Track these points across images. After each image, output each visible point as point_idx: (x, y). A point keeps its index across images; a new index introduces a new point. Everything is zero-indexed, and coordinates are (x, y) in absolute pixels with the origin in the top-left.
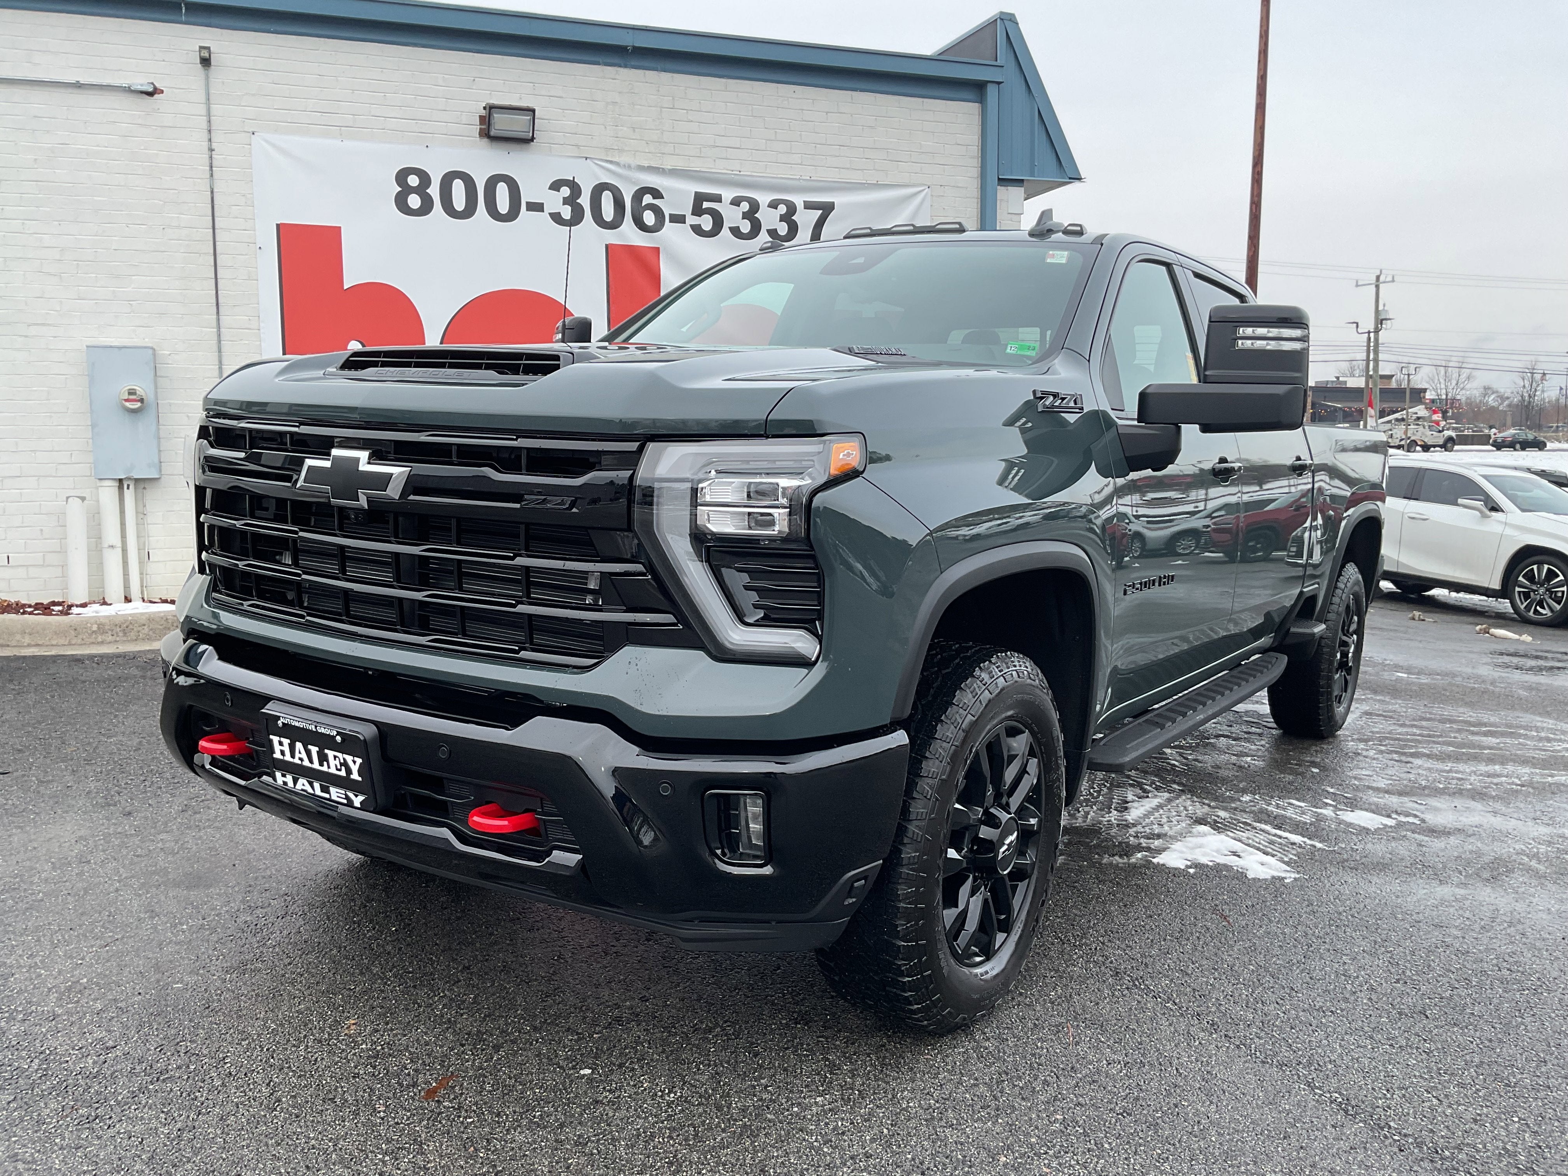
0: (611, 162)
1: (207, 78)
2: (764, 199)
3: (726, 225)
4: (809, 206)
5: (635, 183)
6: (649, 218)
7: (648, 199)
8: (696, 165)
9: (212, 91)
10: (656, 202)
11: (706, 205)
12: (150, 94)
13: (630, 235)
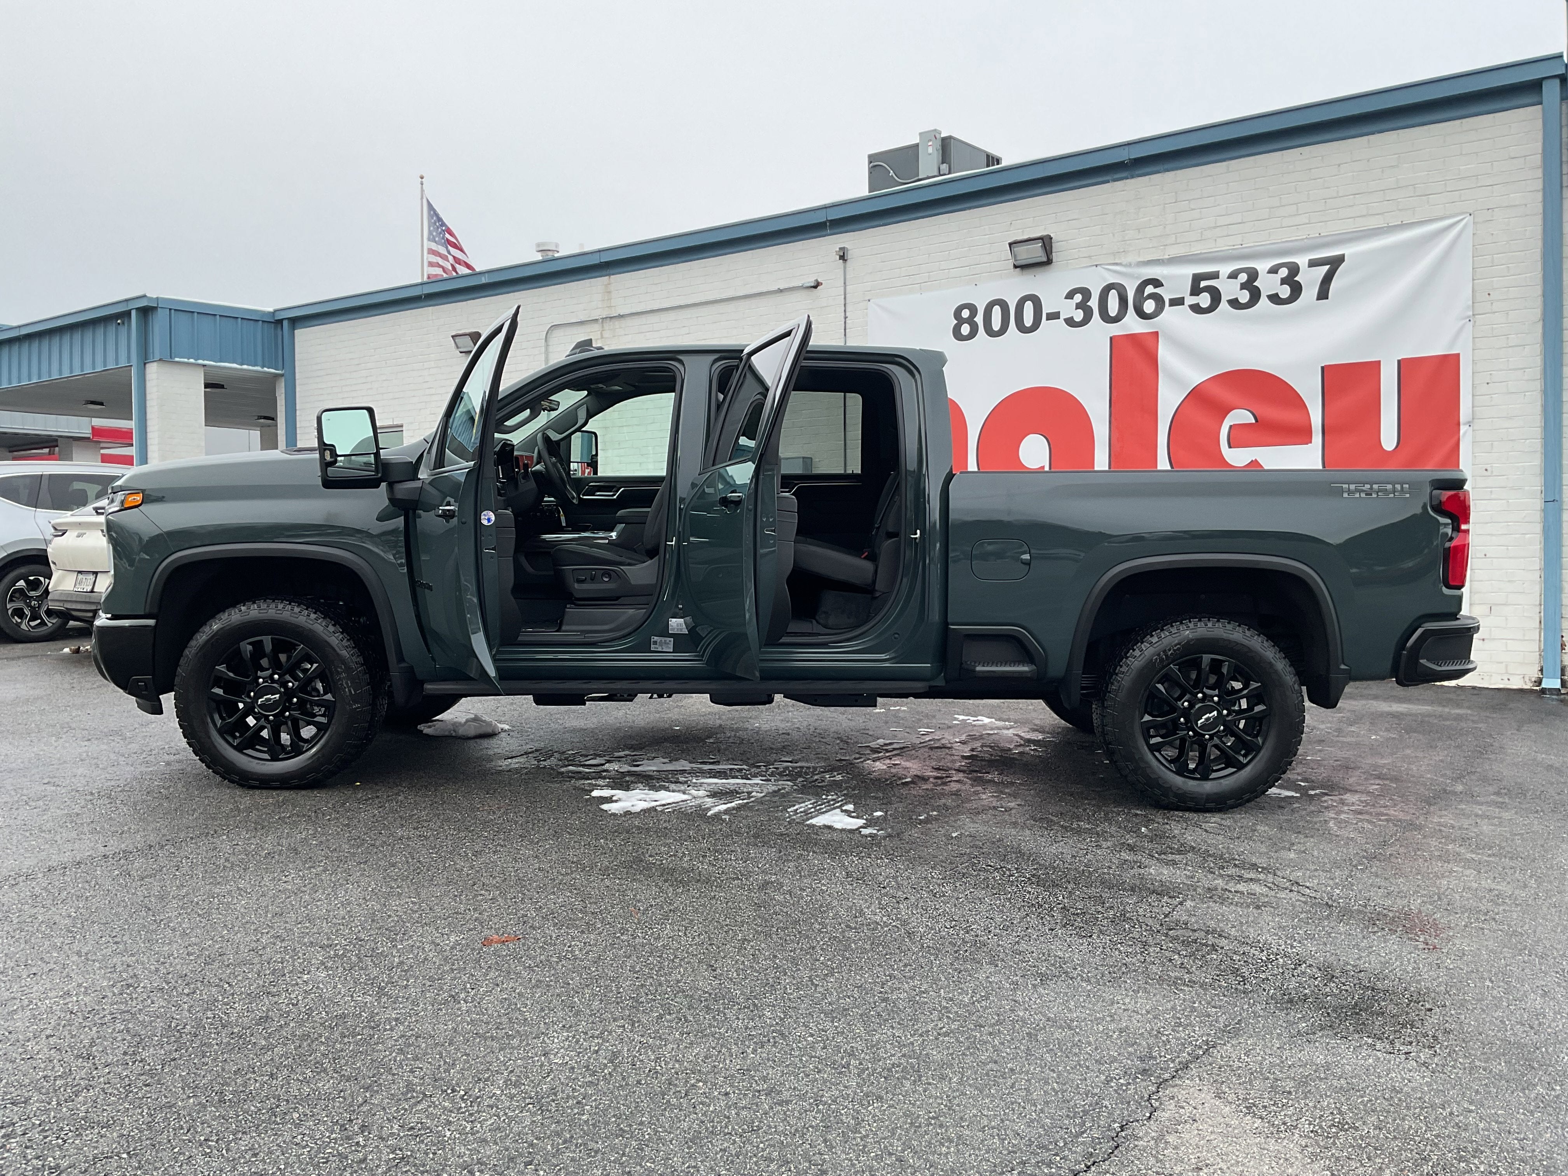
0: (1116, 264)
1: (845, 268)
2: (1262, 266)
3: (1224, 298)
4: (1313, 264)
5: (1137, 278)
6: (1149, 306)
7: (1149, 289)
8: (1197, 249)
9: (848, 277)
10: (1158, 290)
11: (1203, 284)
12: (815, 287)
13: (1132, 324)
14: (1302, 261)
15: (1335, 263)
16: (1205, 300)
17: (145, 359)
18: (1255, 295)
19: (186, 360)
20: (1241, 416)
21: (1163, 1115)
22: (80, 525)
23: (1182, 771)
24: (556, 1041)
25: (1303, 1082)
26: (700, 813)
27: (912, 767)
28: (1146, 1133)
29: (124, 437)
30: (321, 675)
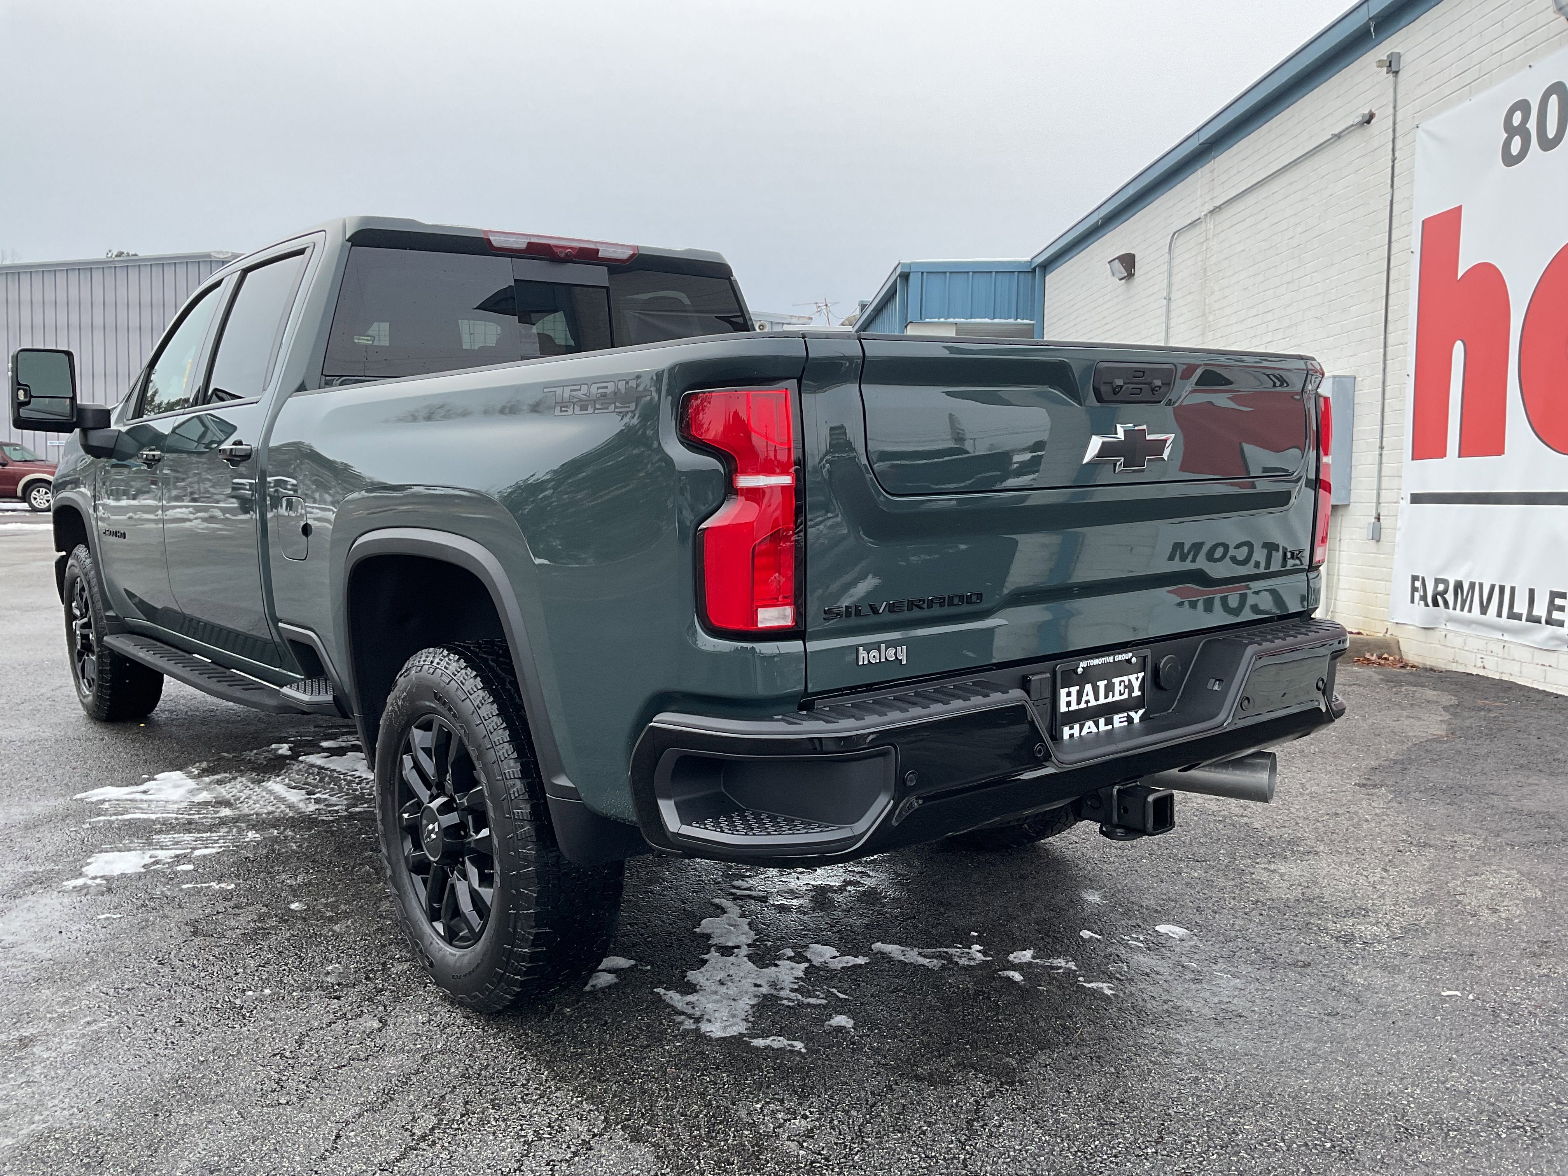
1: (1395, 85)
9: (1398, 97)
12: (1368, 122)
19: (936, 320)
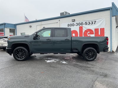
0: (79, 21)
1: (59, 21)
5: (81, 22)
10: (83, 23)
12: (57, 23)
13: (81, 26)
14: (93, 21)
15: (96, 21)
16: (86, 24)
17: (5, 28)
18: (90, 24)
19: (8, 28)
20: (89, 32)
21: (95, 84)
22: (1, 41)
23: (89, 58)
24: (49, 80)
25: (104, 81)
26: (54, 62)
27: (68, 58)
28: (94, 86)
29: (3, 33)
30: (24, 52)
